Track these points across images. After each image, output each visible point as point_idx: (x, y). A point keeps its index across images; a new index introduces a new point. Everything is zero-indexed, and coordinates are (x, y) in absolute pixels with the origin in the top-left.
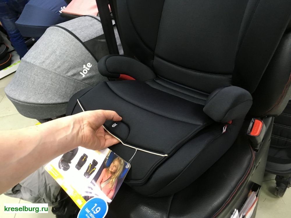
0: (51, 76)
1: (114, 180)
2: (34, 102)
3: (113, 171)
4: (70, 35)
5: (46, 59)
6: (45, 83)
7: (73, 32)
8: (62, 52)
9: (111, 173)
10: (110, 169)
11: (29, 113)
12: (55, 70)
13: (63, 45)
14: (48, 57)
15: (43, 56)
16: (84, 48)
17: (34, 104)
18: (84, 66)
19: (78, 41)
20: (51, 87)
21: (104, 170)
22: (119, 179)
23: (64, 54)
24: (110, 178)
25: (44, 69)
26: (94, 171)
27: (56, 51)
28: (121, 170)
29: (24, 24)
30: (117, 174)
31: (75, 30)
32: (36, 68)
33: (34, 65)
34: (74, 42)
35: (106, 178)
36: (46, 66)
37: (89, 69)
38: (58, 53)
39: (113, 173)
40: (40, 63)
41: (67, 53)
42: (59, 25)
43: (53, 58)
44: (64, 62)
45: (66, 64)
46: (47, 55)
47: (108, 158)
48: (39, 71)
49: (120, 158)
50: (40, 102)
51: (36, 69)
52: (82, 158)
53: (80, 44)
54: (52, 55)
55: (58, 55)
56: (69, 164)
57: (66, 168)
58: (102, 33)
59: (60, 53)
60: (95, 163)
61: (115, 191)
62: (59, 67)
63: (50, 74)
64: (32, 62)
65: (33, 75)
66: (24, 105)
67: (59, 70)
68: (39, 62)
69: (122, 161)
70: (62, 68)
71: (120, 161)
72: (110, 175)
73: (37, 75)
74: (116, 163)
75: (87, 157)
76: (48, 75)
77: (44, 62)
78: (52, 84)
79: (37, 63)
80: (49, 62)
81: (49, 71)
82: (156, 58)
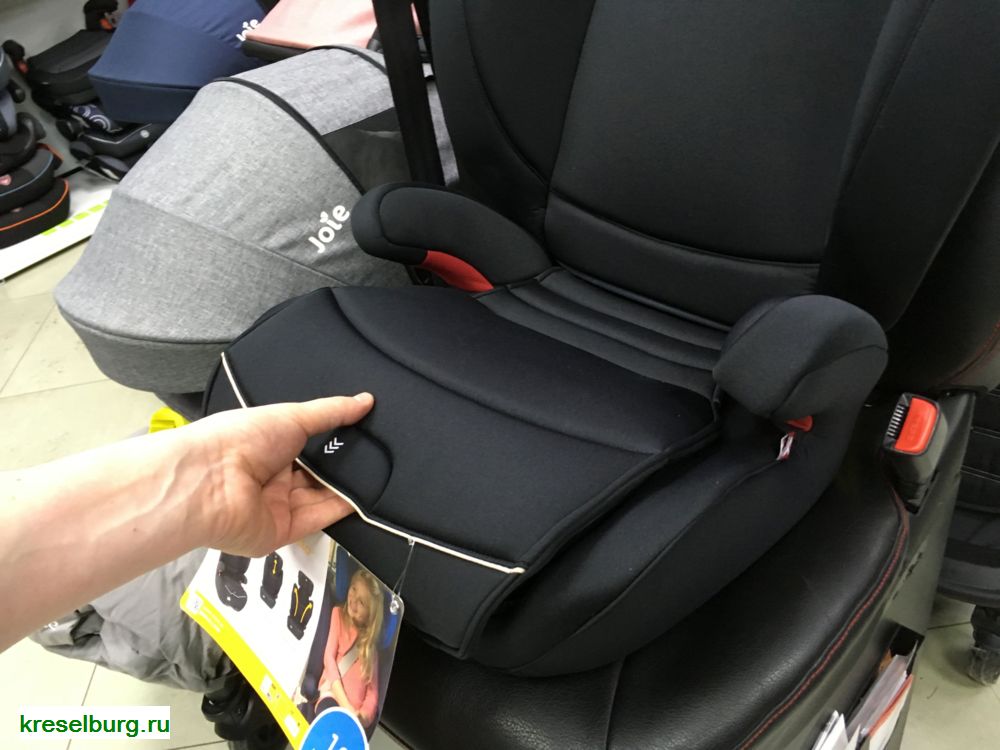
0: (211, 246)
1: (367, 651)
2: (155, 332)
3: (358, 616)
4: (279, 111)
5: (197, 191)
6: (191, 271)
7: (288, 100)
8: (251, 168)
9: (356, 622)
10: (350, 611)
11: (134, 372)
12: (227, 226)
13: (253, 142)
14: (205, 183)
15: (185, 181)
16: (323, 155)
17: (155, 340)
18: (324, 216)
19: (305, 132)
20: (213, 284)
21: (336, 611)
23: (257, 173)
24: (356, 642)
25: (190, 224)
27: (229, 163)
29: (120, 77)
31: (296, 93)
32: (163, 219)
33: (158, 209)
34: (291, 136)
36: (197, 214)
37: (339, 227)
38: (236, 169)
39: (362, 625)
40: (176, 204)
41: (266, 170)
42: (239, 76)
43: (219, 186)
44: (257, 201)
45: (265, 209)
46: (200, 176)
47: (334, 570)
48: (172, 231)
49: (368, 574)
50: (173, 333)
51: (162, 225)
53: (311, 139)
54: (215, 175)
55: (237, 176)
58: (389, 103)
59: (243, 170)
62: (240, 218)
63: (210, 240)
64: (149, 201)
65: (150, 243)
66: (120, 344)
67: (240, 227)
68: (172, 199)
69: (376, 583)
70: (251, 220)
73: (166, 245)
74: (360, 590)
76: (202, 245)
77: (188, 199)
78: (215, 276)
79: (167, 203)
80: (205, 200)
81: (207, 231)
82: (555, 202)
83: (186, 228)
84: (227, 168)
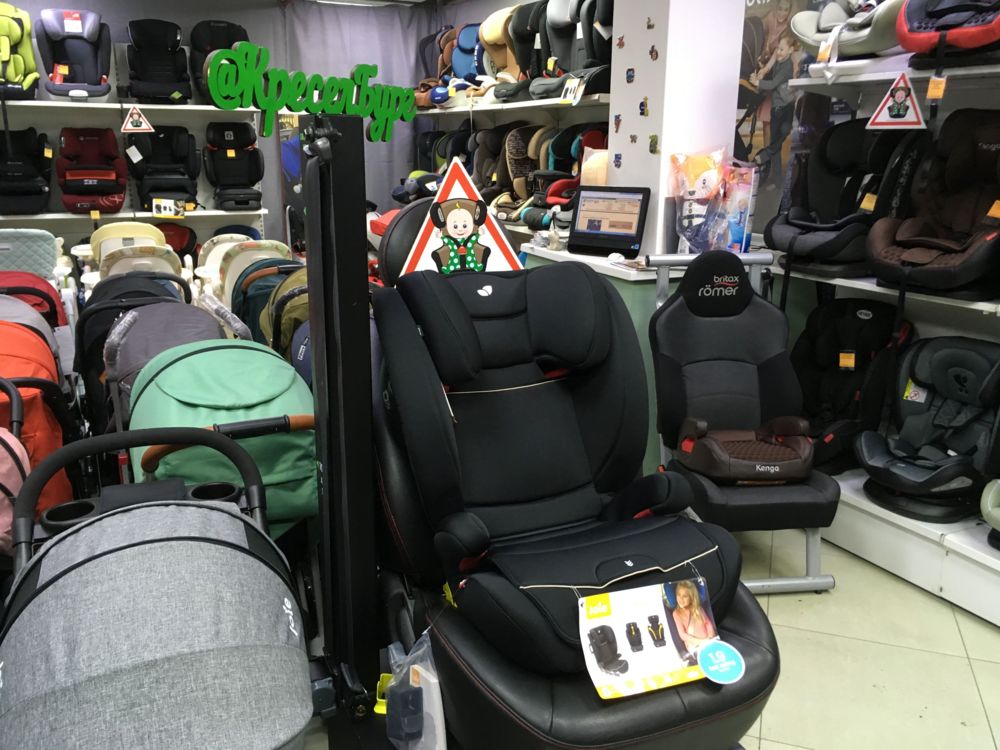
1: (697, 612)
3: (686, 604)
4: (219, 546)
5: (217, 624)
6: (258, 685)
8: (237, 592)
9: (686, 607)
10: (681, 606)
13: (221, 574)
14: (217, 616)
18: (285, 608)
20: (276, 686)
21: (675, 614)
22: (703, 605)
23: (243, 593)
24: (691, 614)
25: (237, 648)
26: (662, 629)
27: (218, 594)
28: (696, 591)
30: (696, 602)
32: (211, 656)
33: (201, 652)
35: (686, 619)
36: (234, 640)
37: (292, 613)
38: (227, 596)
39: (690, 606)
40: (212, 640)
41: (245, 589)
43: (229, 614)
44: (258, 613)
45: (265, 616)
47: (665, 597)
48: (225, 661)
49: (683, 582)
51: (212, 662)
52: (629, 632)
54: (219, 608)
55: (233, 601)
56: (620, 659)
57: (624, 667)
59: (233, 595)
60: (654, 621)
61: (710, 619)
62: (259, 628)
63: (256, 653)
64: (186, 650)
65: (210, 681)
68: (203, 639)
69: (688, 582)
70: (264, 627)
71: (685, 586)
72: (687, 612)
73: (227, 675)
74: (682, 592)
75: (634, 625)
76: (254, 660)
77: (217, 633)
79: (201, 643)
80: (230, 628)
81: (252, 647)
83: (235, 653)
84: (221, 599)
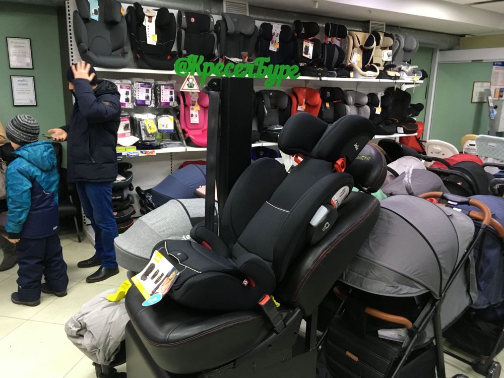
0: (154, 236)
1: (170, 283)
2: (133, 252)
4: (183, 209)
5: (157, 222)
6: (147, 240)
7: (187, 208)
10: (170, 277)
11: (124, 262)
12: (160, 232)
13: (174, 215)
14: (159, 221)
15: (155, 220)
16: (189, 222)
17: (132, 254)
18: (184, 236)
19: (187, 216)
21: (167, 278)
23: (172, 222)
24: (168, 282)
25: (152, 229)
26: (160, 280)
27: (167, 218)
28: (175, 277)
31: (189, 207)
32: (147, 227)
34: (183, 216)
35: (166, 282)
36: (154, 228)
37: (185, 239)
38: (167, 220)
39: (170, 279)
40: (151, 224)
41: (174, 222)
42: (179, 200)
43: (162, 223)
44: (169, 228)
45: (170, 231)
46: (159, 219)
47: (170, 271)
48: (147, 230)
50: (137, 254)
52: (156, 272)
53: (188, 218)
54: (162, 220)
56: (147, 277)
57: (144, 279)
59: (169, 220)
60: (162, 275)
62: (164, 231)
63: (154, 234)
65: (141, 231)
67: (162, 233)
68: (151, 223)
70: (166, 232)
71: (176, 272)
73: (144, 233)
74: (174, 273)
76: (152, 235)
77: (154, 224)
78: (152, 243)
79: (149, 224)
80: (157, 225)
81: (155, 232)
82: (237, 244)
83: (150, 230)
